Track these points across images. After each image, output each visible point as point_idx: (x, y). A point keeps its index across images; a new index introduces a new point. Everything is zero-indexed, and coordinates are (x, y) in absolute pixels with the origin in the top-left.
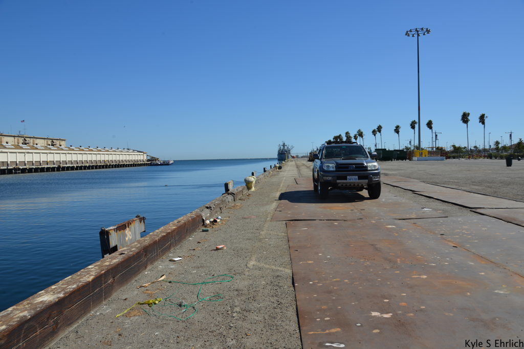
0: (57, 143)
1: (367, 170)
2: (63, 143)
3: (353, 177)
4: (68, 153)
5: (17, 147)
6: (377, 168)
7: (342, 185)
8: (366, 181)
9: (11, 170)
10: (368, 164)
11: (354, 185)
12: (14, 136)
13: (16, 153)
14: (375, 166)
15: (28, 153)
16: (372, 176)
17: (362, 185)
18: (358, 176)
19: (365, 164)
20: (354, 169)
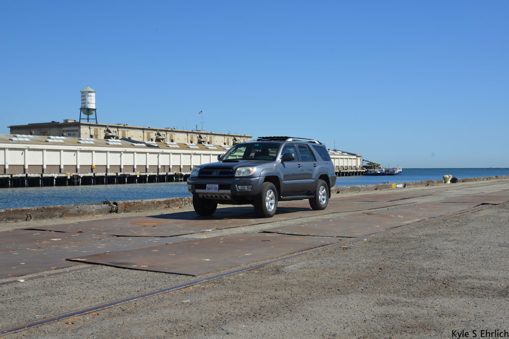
0: (241, 141)
1: (234, 177)
3: (214, 186)
5: (184, 146)
6: (251, 174)
7: (203, 196)
8: (229, 191)
9: (172, 176)
10: (238, 169)
11: (216, 196)
12: (187, 133)
13: (180, 154)
14: (249, 171)
15: (195, 154)
16: (238, 186)
17: (226, 197)
18: (219, 185)
19: (234, 168)
20: (218, 175)
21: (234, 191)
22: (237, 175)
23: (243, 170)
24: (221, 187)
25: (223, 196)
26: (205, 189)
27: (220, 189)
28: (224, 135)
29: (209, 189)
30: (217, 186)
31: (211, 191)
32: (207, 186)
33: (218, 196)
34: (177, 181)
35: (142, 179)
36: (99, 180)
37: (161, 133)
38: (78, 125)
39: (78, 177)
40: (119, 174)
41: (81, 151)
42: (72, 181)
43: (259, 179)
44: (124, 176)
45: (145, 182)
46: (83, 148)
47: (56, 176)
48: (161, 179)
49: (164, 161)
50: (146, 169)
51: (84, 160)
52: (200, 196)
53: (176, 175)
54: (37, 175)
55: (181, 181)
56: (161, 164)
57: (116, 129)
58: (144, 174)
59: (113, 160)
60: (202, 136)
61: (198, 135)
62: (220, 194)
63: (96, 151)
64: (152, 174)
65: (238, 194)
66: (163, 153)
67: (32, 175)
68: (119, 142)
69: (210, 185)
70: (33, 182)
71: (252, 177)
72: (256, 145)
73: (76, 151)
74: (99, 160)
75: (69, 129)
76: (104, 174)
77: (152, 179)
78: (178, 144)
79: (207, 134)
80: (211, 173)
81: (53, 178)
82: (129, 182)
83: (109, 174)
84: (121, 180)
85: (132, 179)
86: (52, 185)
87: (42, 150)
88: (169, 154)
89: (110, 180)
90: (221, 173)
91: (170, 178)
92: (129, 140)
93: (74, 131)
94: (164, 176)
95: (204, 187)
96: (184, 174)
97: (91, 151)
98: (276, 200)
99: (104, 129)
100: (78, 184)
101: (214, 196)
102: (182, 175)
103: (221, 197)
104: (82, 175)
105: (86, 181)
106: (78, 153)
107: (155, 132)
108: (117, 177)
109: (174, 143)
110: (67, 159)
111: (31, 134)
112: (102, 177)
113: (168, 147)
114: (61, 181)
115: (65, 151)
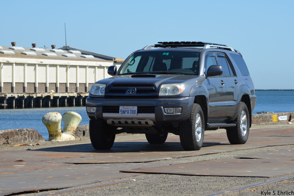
1: (158, 97)
3: (130, 108)
6: (179, 93)
7: (113, 122)
8: (152, 116)
10: (162, 86)
11: (133, 122)
14: (176, 89)
16: (164, 108)
17: (147, 123)
18: (138, 107)
19: (157, 85)
20: (135, 94)
21: (159, 115)
22: (161, 94)
23: (169, 87)
24: (141, 110)
25: (143, 122)
26: (118, 112)
27: (139, 112)
29: (124, 112)
30: (135, 108)
31: (126, 115)
32: (121, 108)
33: (136, 122)
43: (189, 99)
52: (109, 122)
62: (138, 119)
65: (164, 120)
69: (125, 107)
71: (179, 96)
72: (164, 54)
80: (124, 91)
90: (138, 91)
95: (116, 110)
98: (202, 127)
101: (129, 121)
103: (140, 123)
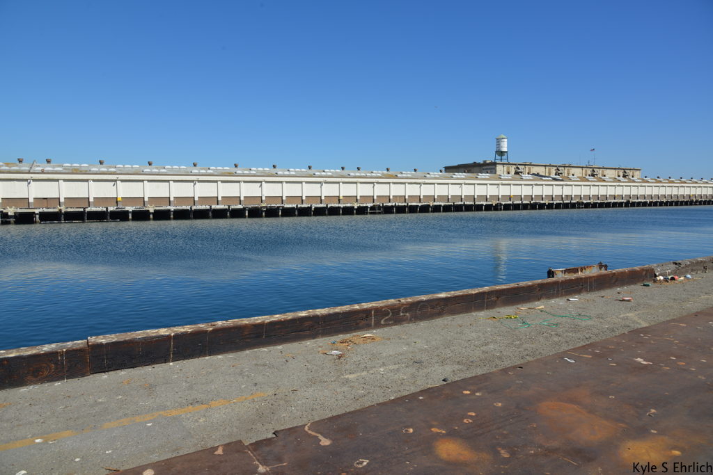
0: (631, 173)
2: (637, 173)
4: (641, 186)
5: (583, 179)
9: (575, 204)
12: (582, 167)
13: (581, 185)
15: (594, 186)
28: (615, 169)
34: (579, 208)
35: (550, 206)
36: (516, 207)
37: (560, 168)
38: (495, 164)
39: (501, 204)
40: (532, 202)
41: (503, 184)
42: (496, 208)
44: (536, 204)
45: (553, 208)
46: (504, 182)
47: (484, 203)
48: (566, 206)
49: (567, 191)
50: (553, 198)
51: (504, 191)
53: (578, 203)
54: (471, 203)
55: (582, 208)
56: (565, 193)
57: (523, 167)
58: (552, 202)
59: (526, 191)
60: (595, 170)
61: (591, 170)
63: (514, 185)
64: (558, 202)
66: (566, 185)
67: (468, 203)
68: (530, 177)
70: (469, 208)
73: (498, 184)
74: (515, 191)
75: (488, 167)
76: (520, 202)
77: (558, 206)
78: (578, 177)
79: (599, 168)
81: (482, 205)
82: (539, 209)
83: (524, 202)
84: (533, 206)
85: (542, 206)
86: (482, 210)
87: (474, 184)
88: (572, 185)
89: (525, 207)
91: (573, 206)
92: (538, 175)
93: (492, 169)
94: (567, 204)
96: (585, 202)
97: (510, 185)
99: (515, 166)
100: (501, 210)
102: (583, 203)
104: (503, 203)
105: (507, 207)
106: (500, 186)
107: (555, 168)
108: (530, 204)
109: (575, 176)
110: (492, 191)
111: (465, 172)
112: (519, 204)
113: (570, 180)
114: (489, 208)
115: (490, 184)
